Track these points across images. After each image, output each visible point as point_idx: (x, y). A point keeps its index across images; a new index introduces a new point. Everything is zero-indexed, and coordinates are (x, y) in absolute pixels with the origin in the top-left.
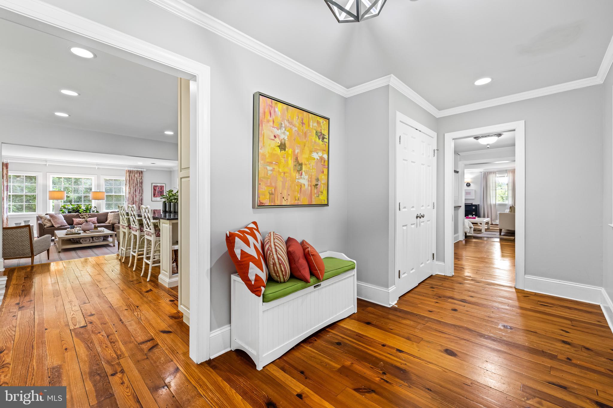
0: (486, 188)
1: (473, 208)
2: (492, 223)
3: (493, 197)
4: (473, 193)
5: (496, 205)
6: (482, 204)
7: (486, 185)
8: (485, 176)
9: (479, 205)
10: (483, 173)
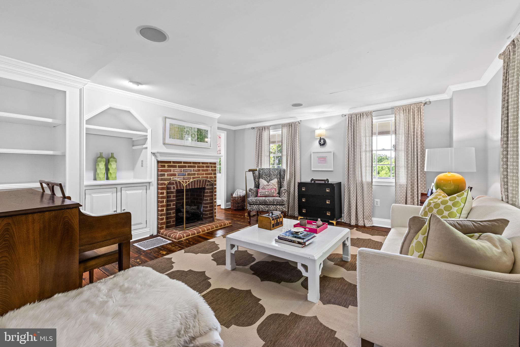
0: (354, 148)
1: (327, 191)
2: (364, 224)
3: (366, 167)
4: (330, 158)
5: (373, 184)
6: (346, 183)
7: (354, 142)
8: (351, 122)
9: (340, 184)
10: (347, 117)
